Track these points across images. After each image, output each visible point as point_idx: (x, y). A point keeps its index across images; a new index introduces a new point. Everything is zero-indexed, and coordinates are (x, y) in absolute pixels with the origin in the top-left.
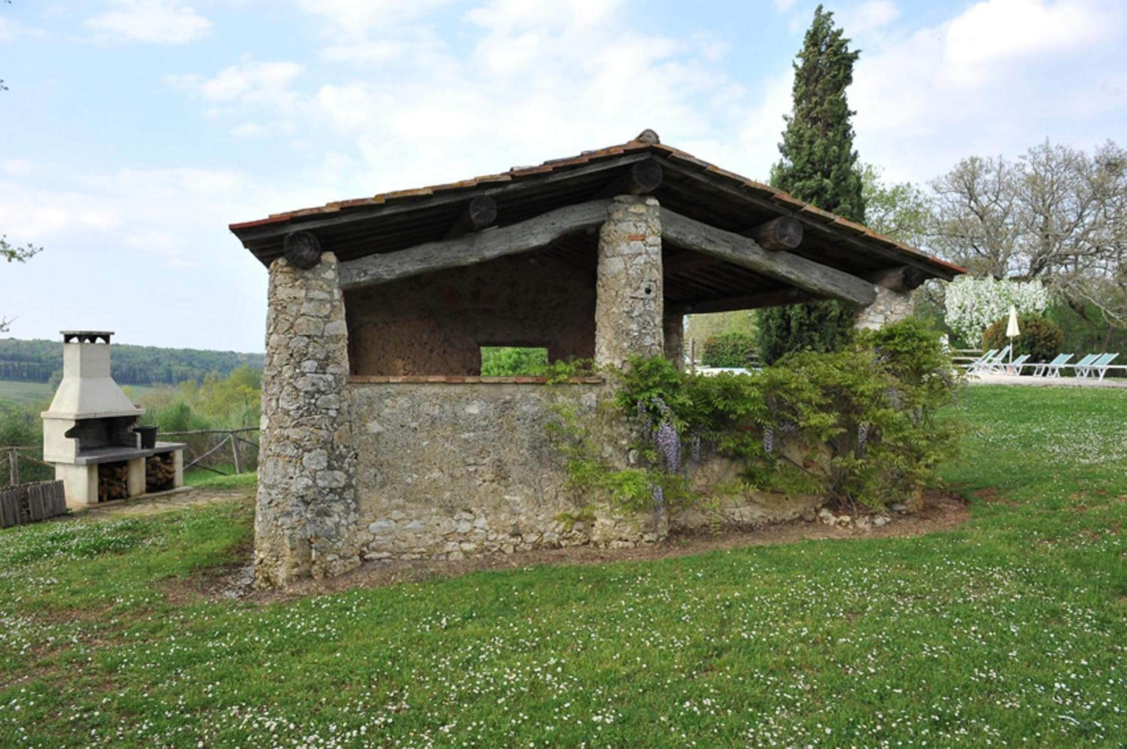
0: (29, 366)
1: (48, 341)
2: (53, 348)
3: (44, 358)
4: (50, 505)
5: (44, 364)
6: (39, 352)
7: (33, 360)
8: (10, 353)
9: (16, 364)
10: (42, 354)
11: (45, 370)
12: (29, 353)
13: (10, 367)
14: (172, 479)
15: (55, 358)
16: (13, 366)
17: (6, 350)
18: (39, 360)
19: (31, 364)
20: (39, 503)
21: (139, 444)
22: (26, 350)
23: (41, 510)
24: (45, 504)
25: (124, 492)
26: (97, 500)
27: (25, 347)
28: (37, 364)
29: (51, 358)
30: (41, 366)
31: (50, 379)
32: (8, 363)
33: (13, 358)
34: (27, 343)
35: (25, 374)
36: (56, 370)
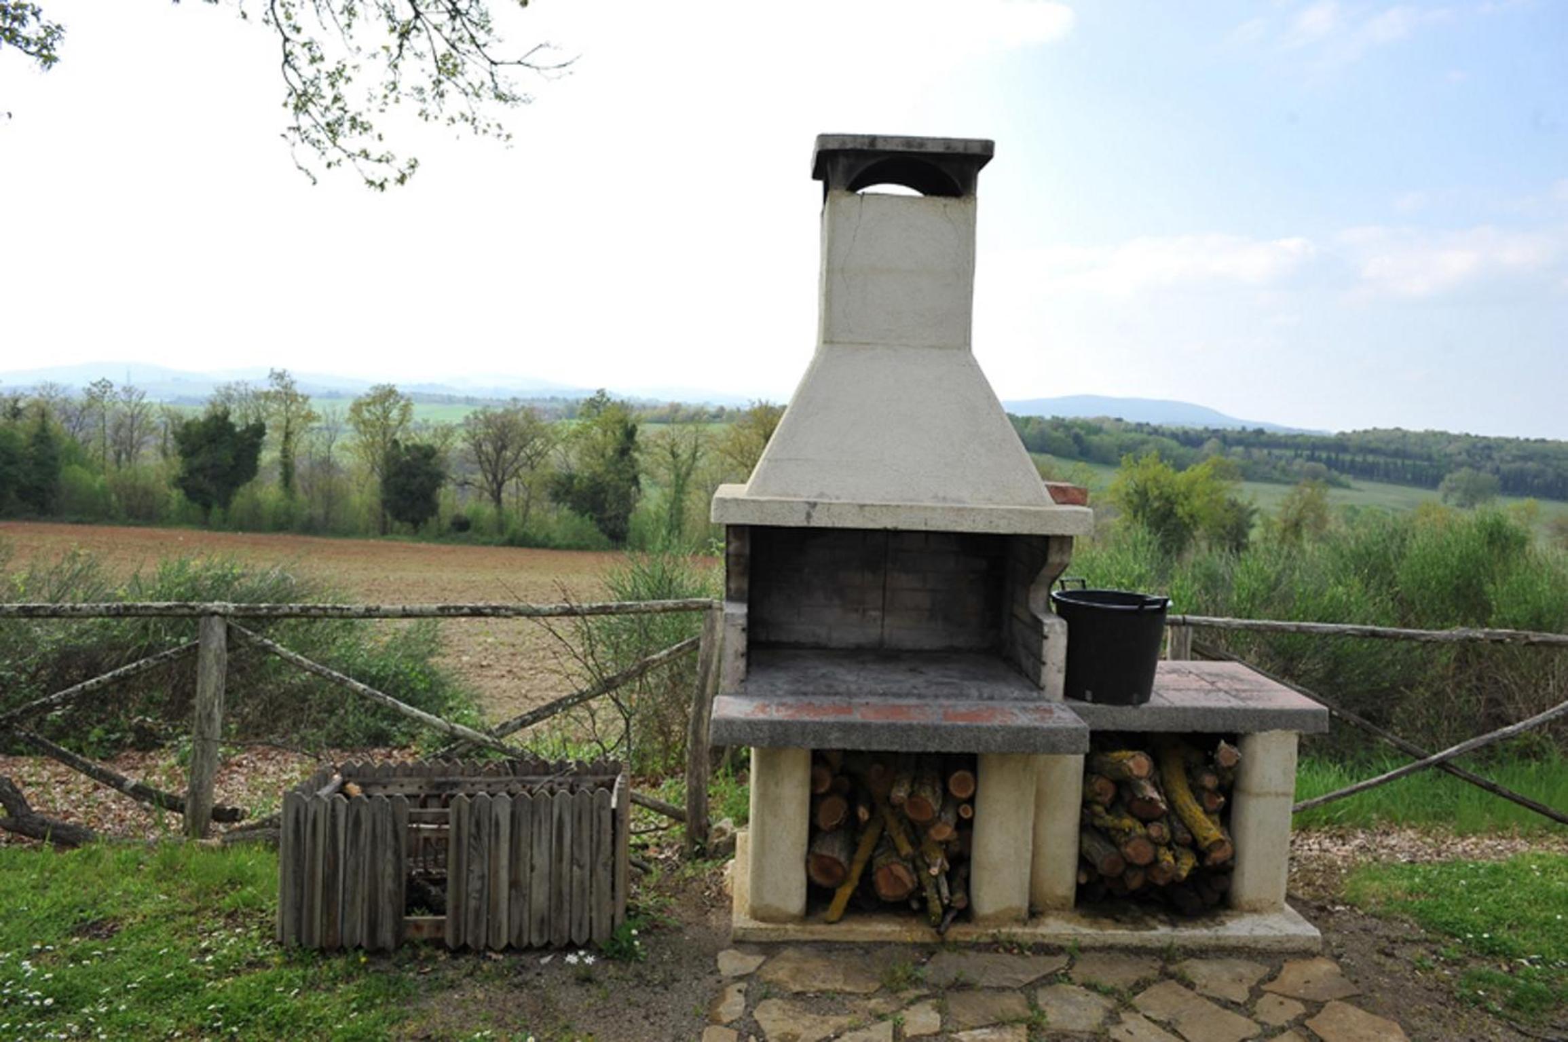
0: (1415, 466)
1: (1442, 434)
2: (1450, 442)
3: (1435, 456)
4: (539, 895)
5: (1435, 464)
6: (1430, 447)
7: (1421, 457)
8: (1393, 447)
9: (1399, 462)
10: (1434, 449)
11: (1435, 472)
12: (1417, 449)
13: (1392, 466)
14: (1227, 870)
15: (1451, 455)
16: (1395, 464)
17: (1388, 443)
18: (1429, 458)
19: (1418, 463)
20: (489, 878)
21: (1054, 674)
22: (1415, 444)
23: (492, 907)
24: (514, 884)
25: (940, 895)
26: (795, 901)
27: (1413, 440)
28: (1426, 463)
29: (1446, 455)
30: (1432, 466)
31: (1442, 485)
32: (1389, 460)
33: (1397, 454)
34: (1416, 435)
35: (1409, 476)
36: (1451, 472)
